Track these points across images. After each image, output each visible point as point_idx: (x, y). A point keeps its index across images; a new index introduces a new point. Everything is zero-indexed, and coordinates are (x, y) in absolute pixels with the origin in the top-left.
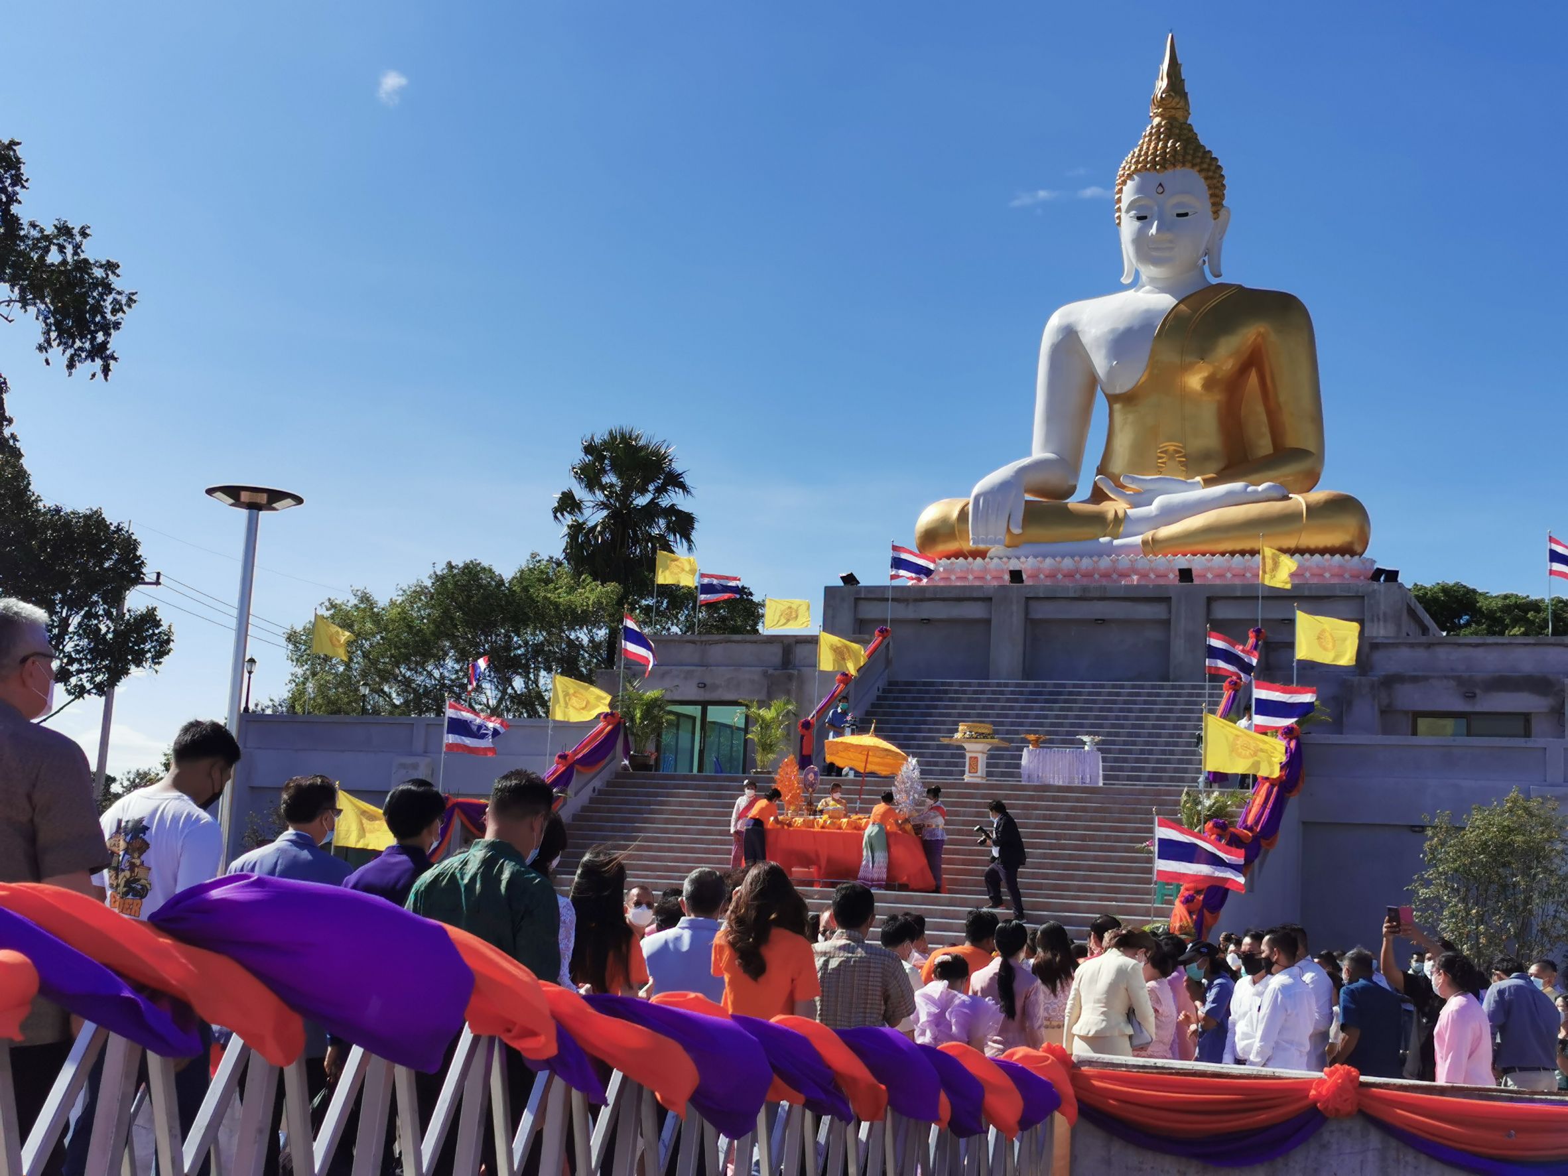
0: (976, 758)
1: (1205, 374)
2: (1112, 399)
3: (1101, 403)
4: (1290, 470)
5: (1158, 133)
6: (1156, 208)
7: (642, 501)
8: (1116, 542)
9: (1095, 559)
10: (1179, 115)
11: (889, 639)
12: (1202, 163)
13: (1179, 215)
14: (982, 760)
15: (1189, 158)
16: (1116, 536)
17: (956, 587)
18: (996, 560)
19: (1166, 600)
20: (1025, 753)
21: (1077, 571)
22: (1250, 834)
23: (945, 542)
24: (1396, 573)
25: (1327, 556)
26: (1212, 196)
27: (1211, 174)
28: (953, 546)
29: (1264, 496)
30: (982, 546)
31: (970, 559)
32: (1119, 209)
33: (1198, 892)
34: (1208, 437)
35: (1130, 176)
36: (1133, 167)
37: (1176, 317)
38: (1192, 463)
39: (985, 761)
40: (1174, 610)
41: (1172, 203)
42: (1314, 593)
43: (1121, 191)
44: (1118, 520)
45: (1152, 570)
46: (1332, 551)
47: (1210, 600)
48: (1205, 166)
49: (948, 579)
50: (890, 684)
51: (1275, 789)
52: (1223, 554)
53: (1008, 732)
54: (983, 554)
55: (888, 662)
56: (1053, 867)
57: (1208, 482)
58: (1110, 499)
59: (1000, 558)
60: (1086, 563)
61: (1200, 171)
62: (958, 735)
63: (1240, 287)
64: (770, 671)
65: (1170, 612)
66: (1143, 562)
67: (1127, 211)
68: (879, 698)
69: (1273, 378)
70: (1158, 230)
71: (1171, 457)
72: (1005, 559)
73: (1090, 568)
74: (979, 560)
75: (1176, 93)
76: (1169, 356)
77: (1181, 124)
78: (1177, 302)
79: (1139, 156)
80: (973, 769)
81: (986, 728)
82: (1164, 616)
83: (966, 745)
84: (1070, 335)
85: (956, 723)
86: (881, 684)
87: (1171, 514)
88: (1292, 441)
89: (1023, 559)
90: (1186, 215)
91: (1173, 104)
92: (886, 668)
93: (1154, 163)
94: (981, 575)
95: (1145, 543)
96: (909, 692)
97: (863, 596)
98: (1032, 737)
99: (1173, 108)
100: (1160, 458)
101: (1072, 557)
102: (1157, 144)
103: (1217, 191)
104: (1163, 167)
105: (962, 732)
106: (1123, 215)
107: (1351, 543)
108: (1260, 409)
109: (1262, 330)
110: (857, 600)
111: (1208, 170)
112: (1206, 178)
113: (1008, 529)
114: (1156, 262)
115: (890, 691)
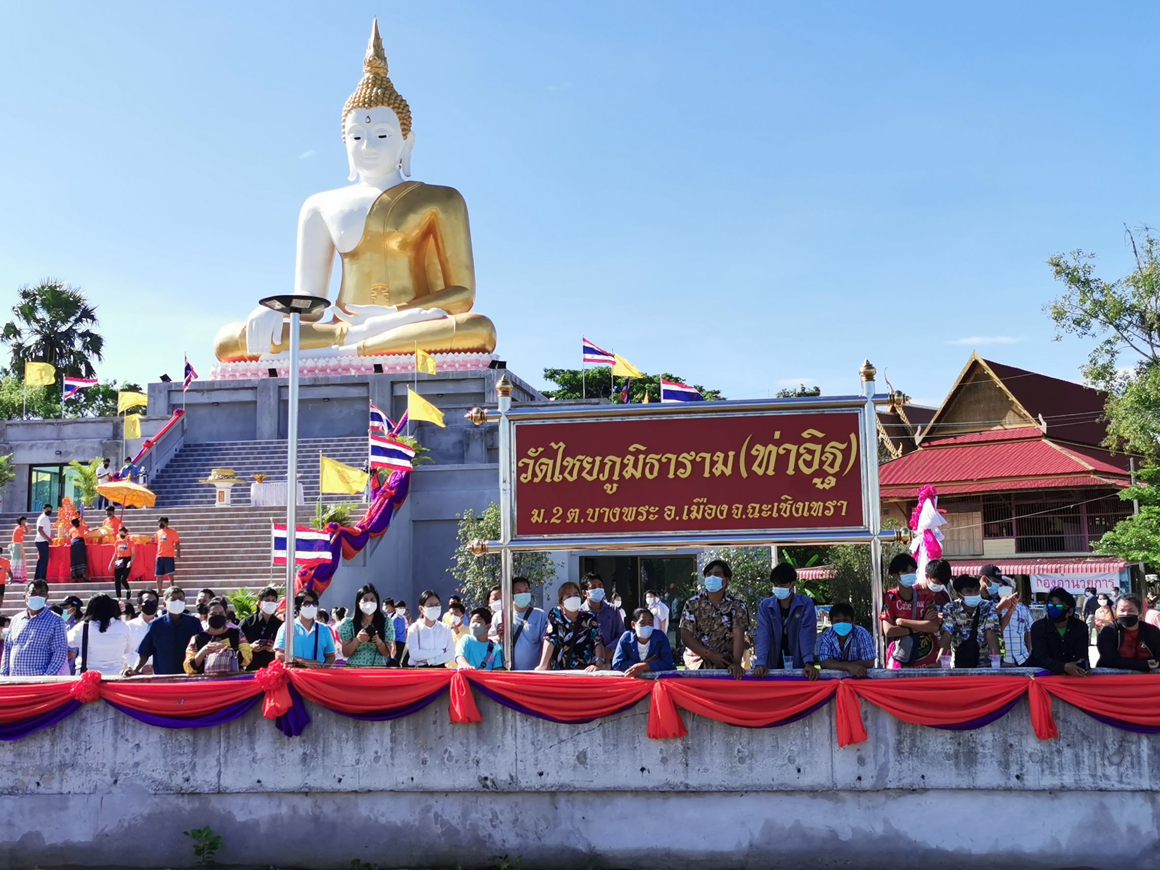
0: (223, 492)
1: (400, 239)
2: (344, 255)
3: (337, 258)
4: (453, 300)
5: (368, 83)
6: (365, 132)
7: (64, 328)
8: (341, 348)
9: (327, 359)
10: (381, 71)
11: (184, 416)
12: (394, 103)
13: (380, 137)
14: (228, 493)
15: (386, 99)
16: (342, 344)
17: (239, 381)
18: (265, 362)
19: (367, 384)
20: (253, 487)
21: (316, 368)
22: (360, 530)
23: (232, 351)
24: (505, 363)
25: (469, 353)
26: (402, 124)
27: (400, 110)
28: (237, 354)
29: (431, 317)
30: (255, 354)
31: (248, 362)
32: (344, 133)
33: (311, 569)
34: (404, 278)
35: (349, 111)
36: (351, 105)
37: (380, 202)
38: (393, 296)
39: (230, 493)
40: (371, 391)
41: (376, 129)
42: (455, 377)
43: (344, 121)
44: (342, 335)
45: (362, 365)
46: (472, 351)
47: (393, 383)
48: (397, 105)
49: (234, 375)
50: (185, 446)
51: (386, 502)
52: (406, 354)
53: (243, 474)
54: (256, 359)
55: (184, 432)
56: (250, 558)
57: (400, 308)
58: (340, 321)
59: (268, 361)
60: (321, 363)
61: (393, 108)
62: (211, 478)
63: (423, 183)
64: (105, 441)
65: (368, 392)
66: (357, 361)
67: (349, 134)
68: (176, 456)
69: (443, 242)
70: (367, 146)
71: (380, 293)
72: (270, 362)
73: (324, 365)
74: (254, 362)
75: (379, 57)
76: (377, 227)
77: (382, 78)
78: (381, 192)
79: (355, 98)
80: (222, 499)
81: (230, 472)
82: (365, 395)
83: (216, 484)
84: (316, 215)
85: (210, 470)
86: (178, 446)
87: (375, 330)
88: (455, 282)
89: (282, 361)
90: (385, 136)
91: (377, 64)
92: (182, 436)
93: (364, 103)
94: (255, 372)
95: (359, 349)
96: (196, 450)
97: (173, 389)
98: (257, 476)
99: (377, 67)
100: (373, 293)
101: (313, 359)
102: (366, 91)
103: (405, 121)
104: (370, 106)
105: (214, 475)
106: (346, 135)
107: (484, 345)
108: (436, 261)
109: (434, 211)
110: (169, 392)
111: (399, 108)
112: (398, 113)
113: (272, 342)
114: (368, 167)
115: (185, 451)
